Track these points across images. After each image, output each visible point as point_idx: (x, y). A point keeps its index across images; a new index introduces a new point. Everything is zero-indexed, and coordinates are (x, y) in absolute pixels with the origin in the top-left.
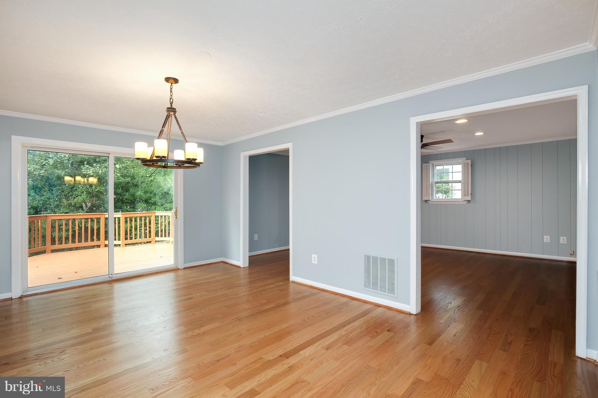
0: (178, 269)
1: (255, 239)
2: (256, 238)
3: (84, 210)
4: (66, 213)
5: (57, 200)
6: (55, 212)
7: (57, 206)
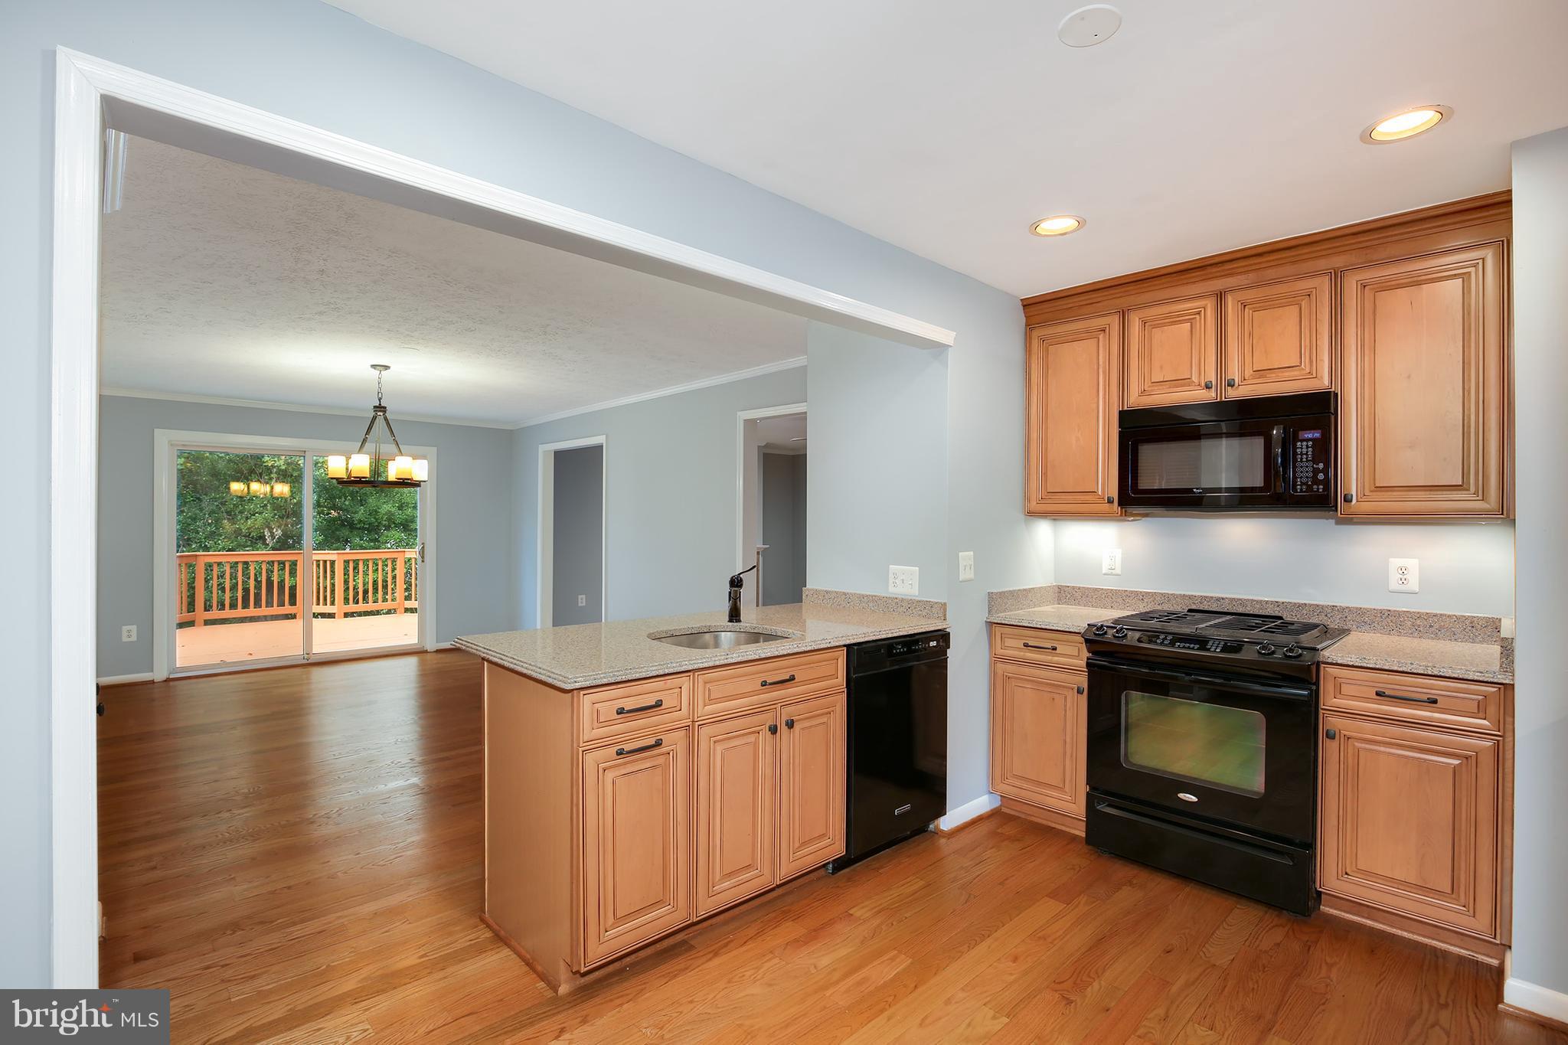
0: (426, 652)
1: (580, 605)
2: (582, 603)
3: (268, 545)
4: (229, 550)
5: (210, 521)
6: (206, 549)
7: (212, 535)
